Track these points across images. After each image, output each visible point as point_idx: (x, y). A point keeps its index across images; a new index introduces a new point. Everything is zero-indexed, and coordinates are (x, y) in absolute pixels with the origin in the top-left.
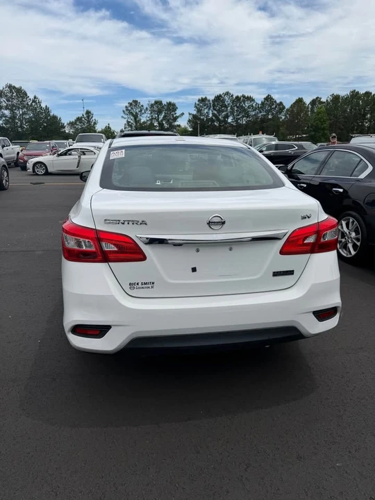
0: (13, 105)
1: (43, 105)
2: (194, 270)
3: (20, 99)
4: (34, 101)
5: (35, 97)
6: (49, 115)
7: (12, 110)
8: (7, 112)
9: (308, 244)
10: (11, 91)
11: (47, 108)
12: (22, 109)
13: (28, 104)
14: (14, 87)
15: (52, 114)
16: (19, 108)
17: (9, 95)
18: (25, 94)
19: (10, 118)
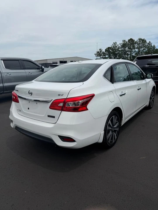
0: (140, 47)
1: (153, 45)
2: (29, 109)
3: (143, 44)
4: (149, 44)
5: (150, 42)
6: (155, 49)
7: (139, 49)
8: (137, 50)
9: (60, 107)
10: (140, 41)
11: (154, 46)
12: (143, 48)
13: (146, 45)
14: (141, 39)
15: (156, 48)
16: (142, 47)
17: (139, 43)
18: (146, 41)
19: (138, 52)
